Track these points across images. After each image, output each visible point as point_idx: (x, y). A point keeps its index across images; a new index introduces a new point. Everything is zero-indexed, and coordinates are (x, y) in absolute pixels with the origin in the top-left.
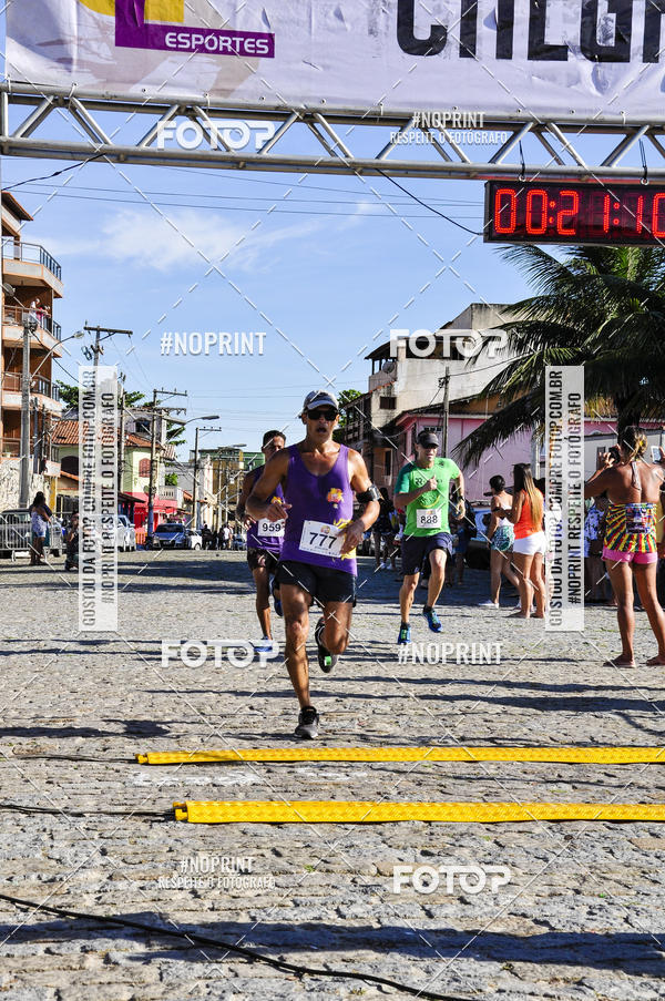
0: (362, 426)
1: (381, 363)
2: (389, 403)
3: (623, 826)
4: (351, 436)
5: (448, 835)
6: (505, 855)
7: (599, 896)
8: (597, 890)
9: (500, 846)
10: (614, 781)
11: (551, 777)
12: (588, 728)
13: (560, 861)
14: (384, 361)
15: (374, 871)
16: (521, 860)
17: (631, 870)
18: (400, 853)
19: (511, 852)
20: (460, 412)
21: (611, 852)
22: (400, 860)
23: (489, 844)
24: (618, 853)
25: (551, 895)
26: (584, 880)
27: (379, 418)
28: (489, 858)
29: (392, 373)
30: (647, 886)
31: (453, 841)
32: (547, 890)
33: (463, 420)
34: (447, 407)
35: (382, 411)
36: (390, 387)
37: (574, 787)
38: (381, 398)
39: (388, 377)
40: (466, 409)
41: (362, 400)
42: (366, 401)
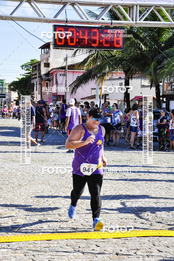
0: (38, 73)
1: (44, 50)
2: (47, 65)
4: (34, 77)
14: (45, 49)
27: (44, 71)
29: (48, 54)
33: (73, 72)
34: (67, 67)
35: (45, 68)
36: (48, 59)
38: (45, 63)
39: (47, 56)
40: (75, 68)
41: (38, 64)
42: (39, 64)
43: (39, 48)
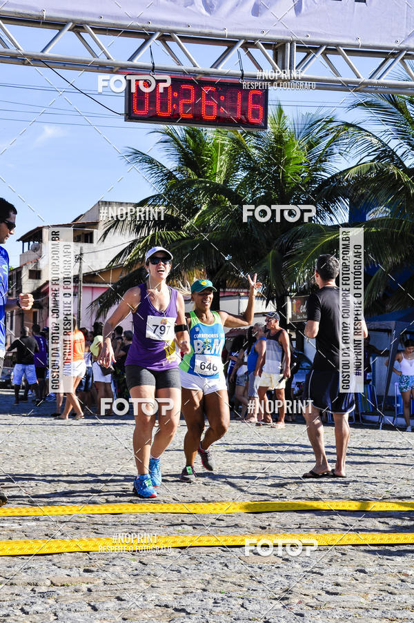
1: (29, 244)
2: (35, 274)
3: (233, 549)
5: (103, 560)
6: (148, 569)
7: (220, 592)
8: (219, 589)
9: (144, 564)
10: (223, 524)
11: (176, 522)
12: (199, 492)
13: (190, 572)
14: (31, 243)
15: (48, 583)
16: (161, 572)
17: (242, 576)
18: (68, 572)
19: (153, 568)
20: (90, 282)
21: (226, 565)
22: (68, 575)
23: (135, 564)
24: (231, 566)
25: (185, 593)
26: (209, 583)
27: (28, 286)
28: (136, 572)
29: (38, 253)
30: (254, 585)
31: (106, 562)
32: (182, 591)
33: (93, 288)
34: (81, 277)
35: (31, 280)
36: (37, 262)
37: (194, 528)
38: (30, 271)
39: (34, 255)
40: (96, 280)
41: (14, 272)
42: (17, 273)
43: (18, 240)
